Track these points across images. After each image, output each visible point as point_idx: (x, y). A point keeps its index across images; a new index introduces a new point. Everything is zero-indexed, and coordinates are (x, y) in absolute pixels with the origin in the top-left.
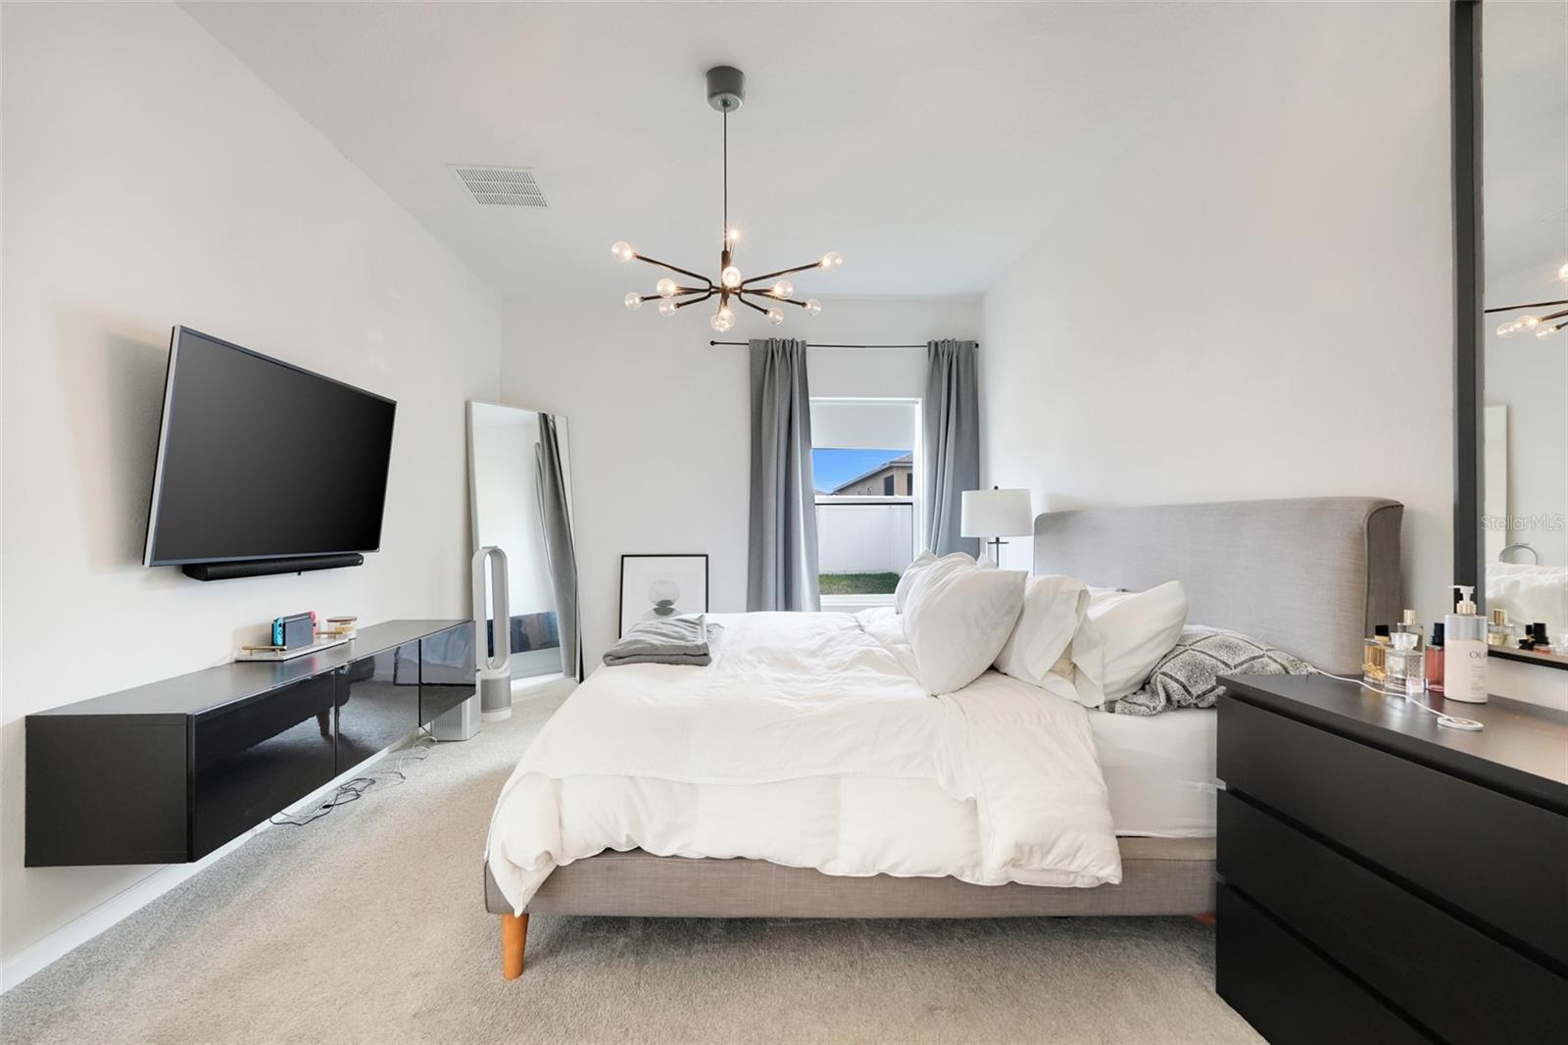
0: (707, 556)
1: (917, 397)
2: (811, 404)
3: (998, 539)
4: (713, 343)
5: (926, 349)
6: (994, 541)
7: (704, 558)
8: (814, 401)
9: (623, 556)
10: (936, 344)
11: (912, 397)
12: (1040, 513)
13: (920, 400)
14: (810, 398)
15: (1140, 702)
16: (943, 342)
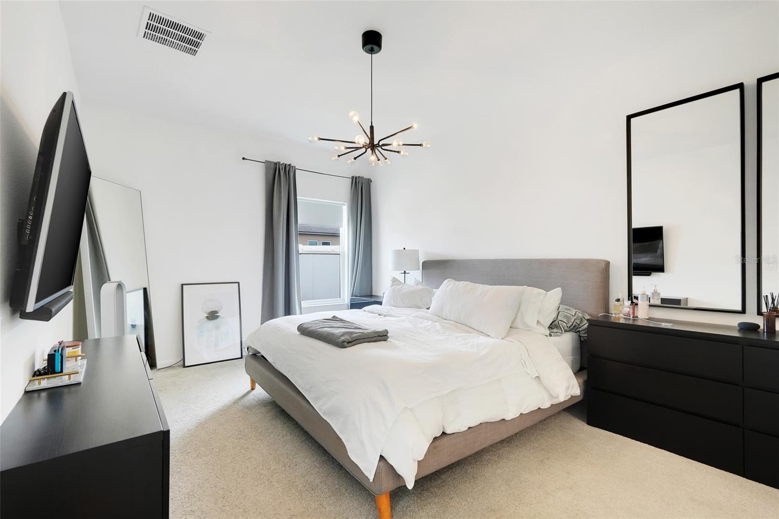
0: (239, 283)
1: (344, 202)
2: (298, 200)
3: (405, 272)
4: (244, 159)
5: (351, 179)
6: (403, 272)
7: (237, 284)
8: (300, 199)
9: (182, 285)
10: (356, 177)
11: (342, 202)
12: (425, 260)
13: (346, 204)
14: (298, 197)
15: (555, 331)
16: (359, 177)
